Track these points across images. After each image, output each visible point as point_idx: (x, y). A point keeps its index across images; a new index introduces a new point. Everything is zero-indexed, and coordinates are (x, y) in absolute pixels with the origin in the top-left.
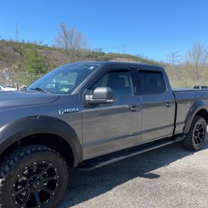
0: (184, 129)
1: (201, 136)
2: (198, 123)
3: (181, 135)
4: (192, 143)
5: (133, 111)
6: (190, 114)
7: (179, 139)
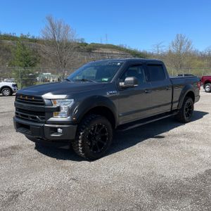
0: (178, 106)
1: (190, 112)
2: (188, 102)
3: (176, 110)
4: (183, 117)
5: (147, 93)
6: (182, 95)
7: (175, 114)
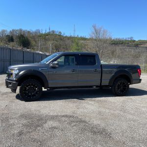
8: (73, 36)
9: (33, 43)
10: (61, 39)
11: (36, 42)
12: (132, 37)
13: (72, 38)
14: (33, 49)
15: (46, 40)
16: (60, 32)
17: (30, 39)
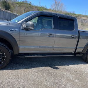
0: (83, 51)
5: (50, 36)
8: (38, 6)
9: (12, 7)
10: (31, 7)
11: (14, 7)
12: (74, 12)
13: (38, 7)
14: (12, 11)
15: (21, 6)
16: (30, 3)
17: (10, 4)
